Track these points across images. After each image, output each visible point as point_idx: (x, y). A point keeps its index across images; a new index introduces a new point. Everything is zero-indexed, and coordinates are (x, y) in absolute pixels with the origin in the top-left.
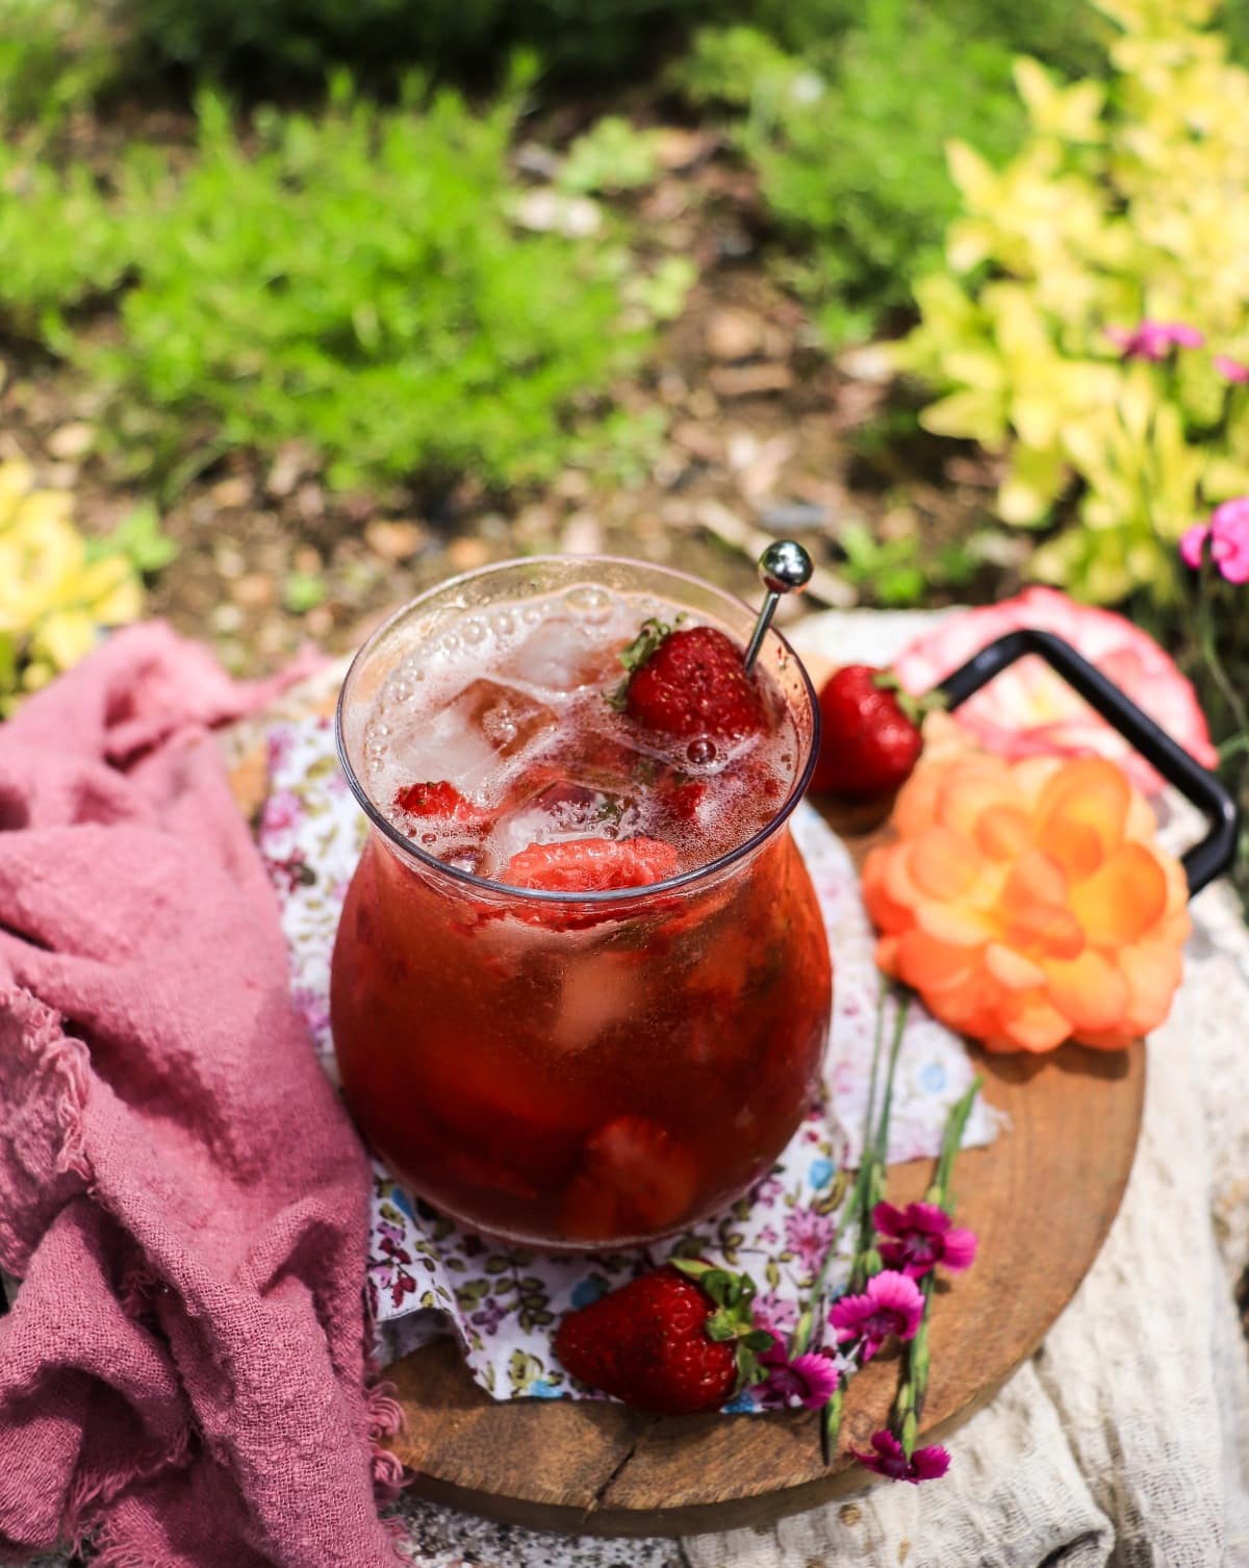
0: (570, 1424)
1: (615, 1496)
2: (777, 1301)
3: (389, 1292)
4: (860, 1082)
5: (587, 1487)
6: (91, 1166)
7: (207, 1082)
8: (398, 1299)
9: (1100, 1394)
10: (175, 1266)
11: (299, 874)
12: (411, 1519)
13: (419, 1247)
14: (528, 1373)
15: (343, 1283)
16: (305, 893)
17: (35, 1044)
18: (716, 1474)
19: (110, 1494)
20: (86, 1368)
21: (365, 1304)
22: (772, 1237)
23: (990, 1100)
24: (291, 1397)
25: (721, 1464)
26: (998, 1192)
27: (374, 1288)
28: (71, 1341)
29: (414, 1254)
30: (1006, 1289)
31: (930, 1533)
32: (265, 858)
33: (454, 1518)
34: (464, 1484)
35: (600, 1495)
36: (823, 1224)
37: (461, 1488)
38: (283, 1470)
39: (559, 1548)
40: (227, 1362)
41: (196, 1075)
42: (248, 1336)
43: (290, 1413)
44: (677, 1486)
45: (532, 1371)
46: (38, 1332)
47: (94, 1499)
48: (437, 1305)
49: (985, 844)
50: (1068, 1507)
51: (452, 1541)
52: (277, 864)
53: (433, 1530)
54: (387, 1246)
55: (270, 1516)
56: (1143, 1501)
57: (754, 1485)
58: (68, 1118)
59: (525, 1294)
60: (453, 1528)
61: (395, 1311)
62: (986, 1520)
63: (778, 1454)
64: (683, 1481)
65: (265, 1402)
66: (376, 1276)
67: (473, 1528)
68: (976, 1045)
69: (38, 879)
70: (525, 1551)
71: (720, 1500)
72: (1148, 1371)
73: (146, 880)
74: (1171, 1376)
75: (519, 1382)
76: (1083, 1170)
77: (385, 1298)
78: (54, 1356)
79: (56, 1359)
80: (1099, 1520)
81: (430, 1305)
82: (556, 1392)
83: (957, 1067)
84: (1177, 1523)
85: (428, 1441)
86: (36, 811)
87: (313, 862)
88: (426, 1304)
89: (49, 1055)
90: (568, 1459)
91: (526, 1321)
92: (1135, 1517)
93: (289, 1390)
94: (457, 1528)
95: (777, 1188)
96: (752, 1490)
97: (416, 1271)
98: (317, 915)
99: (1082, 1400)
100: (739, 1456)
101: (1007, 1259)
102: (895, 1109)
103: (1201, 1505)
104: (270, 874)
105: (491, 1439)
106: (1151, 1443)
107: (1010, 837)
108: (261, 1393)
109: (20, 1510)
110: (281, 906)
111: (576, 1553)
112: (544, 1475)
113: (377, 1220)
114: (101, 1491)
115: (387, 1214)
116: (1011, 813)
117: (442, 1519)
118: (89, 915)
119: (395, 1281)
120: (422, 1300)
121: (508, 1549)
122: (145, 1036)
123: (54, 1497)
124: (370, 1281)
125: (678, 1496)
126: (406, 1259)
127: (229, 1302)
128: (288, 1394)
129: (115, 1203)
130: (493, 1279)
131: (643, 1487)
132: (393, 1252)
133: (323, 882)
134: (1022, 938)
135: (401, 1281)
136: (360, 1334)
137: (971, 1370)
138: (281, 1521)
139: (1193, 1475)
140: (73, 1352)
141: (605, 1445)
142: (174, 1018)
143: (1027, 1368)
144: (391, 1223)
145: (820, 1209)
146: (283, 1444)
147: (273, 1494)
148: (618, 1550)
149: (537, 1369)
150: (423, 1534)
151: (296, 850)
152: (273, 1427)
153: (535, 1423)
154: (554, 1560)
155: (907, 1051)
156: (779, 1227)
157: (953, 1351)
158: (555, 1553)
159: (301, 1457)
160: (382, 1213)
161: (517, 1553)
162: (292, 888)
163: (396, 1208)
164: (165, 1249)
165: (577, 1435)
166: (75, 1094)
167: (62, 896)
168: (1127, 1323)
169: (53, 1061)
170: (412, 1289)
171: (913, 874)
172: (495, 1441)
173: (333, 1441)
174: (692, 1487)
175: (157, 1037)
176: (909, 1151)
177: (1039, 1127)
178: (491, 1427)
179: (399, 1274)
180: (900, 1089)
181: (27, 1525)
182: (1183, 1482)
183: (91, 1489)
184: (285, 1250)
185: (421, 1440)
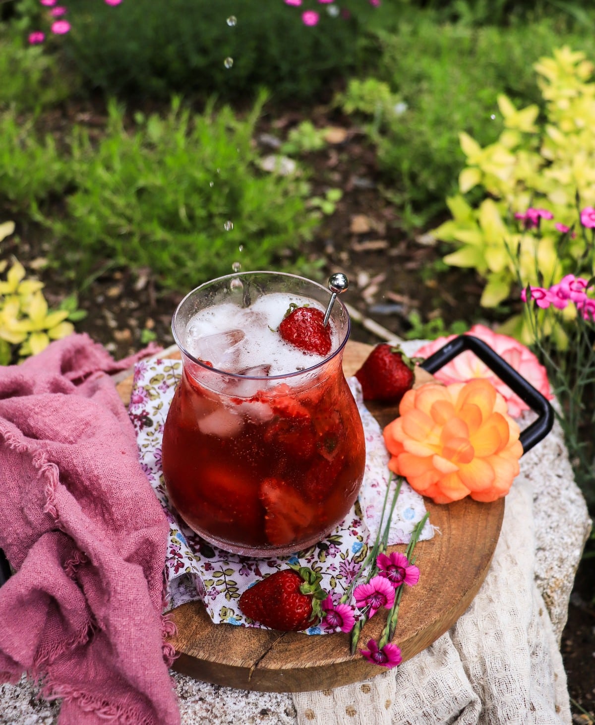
0: (246, 636)
1: (262, 664)
2: (334, 593)
3: (173, 568)
4: (377, 514)
5: (251, 660)
6: (57, 511)
7: (104, 489)
8: (177, 570)
9: (479, 647)
10: (90, 545)
11: (145, 421)
12: (178, 683)
13: (187, 553)
14: (228, 614)
15: (155, 566)
16: (147, 429)
17: (37, 465)
18: (305, 657)
19: (53, 659)
20: (50, 591)
21: (164, 575)
22: (334, 569)
23: (432, 522)
24: (132, 599)
25: (308, 653)
26: (434, 556)
27: (167, 568)
28: (45, 579)
29: (184, 555)
30: (435, 592)
31: (401, 700)
32: (131, 414)
33: (196, 684)
34: (200, 658)
35: (256, 664)
36: (357, 566)
37: (199, 659)
38: (127, 629)
39: (240, 698)
40: (108, 583)
41: (100, 485)
42: (117, 572)
43: (131, 606)
44: (289, 660)
45: (230, 613)
46: (32, 574)
47: (45, 661)
48: (192, 572)
49: (435, 417)
50: (460, 689)
51: (194, 693)
52: (136, 416)
53: (186, 688)
54: (173, 552)
55: (121, 648)
56: (494, 690)
57: (321, 661)
58: (49, 493)
59: (228, 586)
60: (195, 688)
61: (176, 575)
62: (424, 695)
63: (332, 650)
64: (292, 659)
65: (122, 599)
66: (168, 564)
67: (203, 688)
68: (428, 500)
69: (37, 413)
70: (225, 699)
71: (306, 667)
72: (498, 636)
73: (82, 415)
74: (509, 638)
75: (224, 617)
76: (472, 549)
77: (172, 571)
78: (38, 584)
79: (38, 585)
80: (474, 696)
81: (189, 571)
82: (239, 623)
83: (420, 508)
84: (508, 697)
85: (186, 641)
86: (35, 390)
87: (150, 416)
88: (187, 571)
89: (43, 469)
90: (244, 649)
91: (228, 596)
92: (491, 697)
93: (132, 596)
94: (197, 688)
95: (338, 550)
96: (320, 663)
97: (185, 561)
98: (151, 438)
99: (470, 649)
100: (316, 650)
101: (435, 581)
102: (392, 525)
103: (518, 690)
104: (133, 421)
105: (212, 641)
106: (499, 665)
107: (445, 414)
108: (120, 595)
109: (19, 649)
110: (137, 434)
111: (247, 701)
112: (234, 655)
113: (170, 543)
114: (48, 659)
115: (174, 541)
116: (446, 404)
117: (190, 684)
118: (58, 428)
119: (176, 564)
120: (186, 570)
121: (218, 697)
122: (80, 470)
123: (32, 648)
124: (166, 565)
125: (289, 664)
126: (181, 557)
127: (111, 559)
128: (131, 597)
129: (67, 524)
130: (216, 579)
131: (275, 660)
132: (175, 554)
133: (155, 425)
134: (448, 453)
135: (178, 564)
136: (161, 589)
137: (416, 622)
138: (125, 651)
139: (515, 678)
140: (45, 583)
141: (260, 644)
142: (92, 462)
143: (447, 634)
144: (175, 544)
145: (356, 560)
146: (128, 619)
147: (123, 639)
148: (265, 702)
149: (232, 613)
150: (182, 690)
151: (144, 411)
152: (124, 611)
153: (231, 635)
154: (237, 703)
155: (399, 503)
156: (337, 565)
157: (409, 615)
158: (238, 700)
159: (135, 625)
160: (172, 541)
161: (222, 699)
162: (141, 427)
163: (178, 539)
164: (86, 539)
165: (249, 640)
166: (52, 484)
167: (47, 420)
168: (492, 618)
169: (44, 472)
170: (183, 566)
171: (404, 429)
172: (214, 641)
173: (148, 621)
174: (295, 661)
175: (84, 470)
176: (396, 541)
177: (454, 532)
178: (213, 637)
179: (177, 561)
180: (394, 517)
181: (21, 656)
182: (511, 680)
183: (44, 657)
184: (133, 549)
185: (183, 640)
